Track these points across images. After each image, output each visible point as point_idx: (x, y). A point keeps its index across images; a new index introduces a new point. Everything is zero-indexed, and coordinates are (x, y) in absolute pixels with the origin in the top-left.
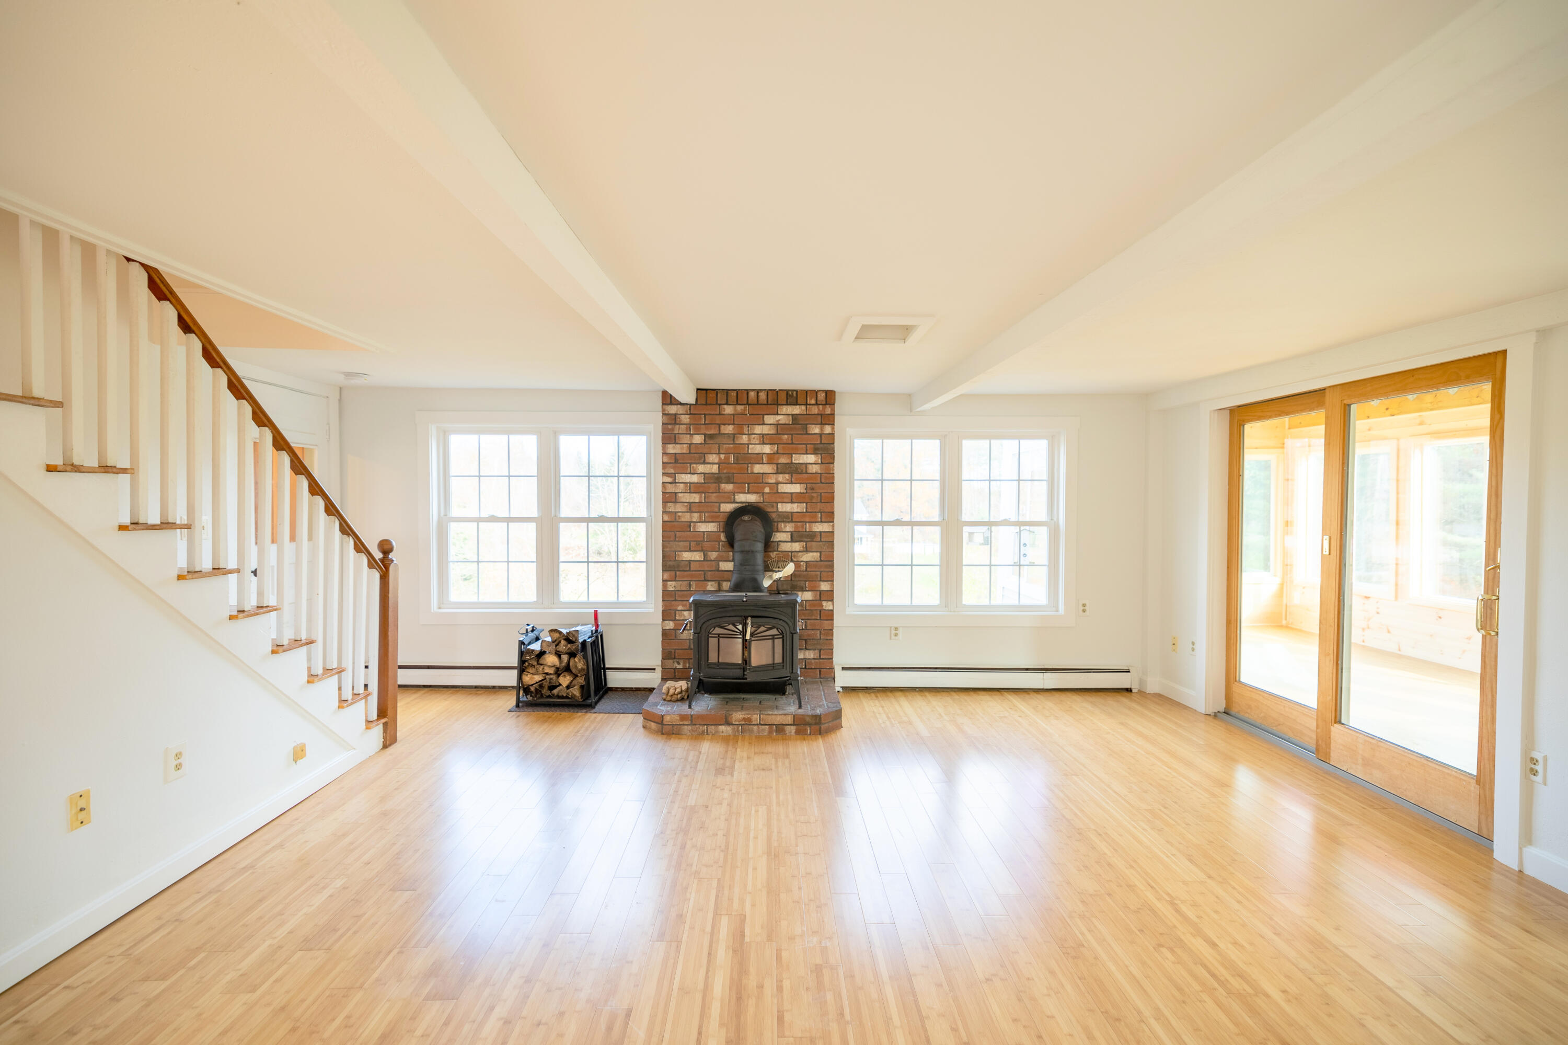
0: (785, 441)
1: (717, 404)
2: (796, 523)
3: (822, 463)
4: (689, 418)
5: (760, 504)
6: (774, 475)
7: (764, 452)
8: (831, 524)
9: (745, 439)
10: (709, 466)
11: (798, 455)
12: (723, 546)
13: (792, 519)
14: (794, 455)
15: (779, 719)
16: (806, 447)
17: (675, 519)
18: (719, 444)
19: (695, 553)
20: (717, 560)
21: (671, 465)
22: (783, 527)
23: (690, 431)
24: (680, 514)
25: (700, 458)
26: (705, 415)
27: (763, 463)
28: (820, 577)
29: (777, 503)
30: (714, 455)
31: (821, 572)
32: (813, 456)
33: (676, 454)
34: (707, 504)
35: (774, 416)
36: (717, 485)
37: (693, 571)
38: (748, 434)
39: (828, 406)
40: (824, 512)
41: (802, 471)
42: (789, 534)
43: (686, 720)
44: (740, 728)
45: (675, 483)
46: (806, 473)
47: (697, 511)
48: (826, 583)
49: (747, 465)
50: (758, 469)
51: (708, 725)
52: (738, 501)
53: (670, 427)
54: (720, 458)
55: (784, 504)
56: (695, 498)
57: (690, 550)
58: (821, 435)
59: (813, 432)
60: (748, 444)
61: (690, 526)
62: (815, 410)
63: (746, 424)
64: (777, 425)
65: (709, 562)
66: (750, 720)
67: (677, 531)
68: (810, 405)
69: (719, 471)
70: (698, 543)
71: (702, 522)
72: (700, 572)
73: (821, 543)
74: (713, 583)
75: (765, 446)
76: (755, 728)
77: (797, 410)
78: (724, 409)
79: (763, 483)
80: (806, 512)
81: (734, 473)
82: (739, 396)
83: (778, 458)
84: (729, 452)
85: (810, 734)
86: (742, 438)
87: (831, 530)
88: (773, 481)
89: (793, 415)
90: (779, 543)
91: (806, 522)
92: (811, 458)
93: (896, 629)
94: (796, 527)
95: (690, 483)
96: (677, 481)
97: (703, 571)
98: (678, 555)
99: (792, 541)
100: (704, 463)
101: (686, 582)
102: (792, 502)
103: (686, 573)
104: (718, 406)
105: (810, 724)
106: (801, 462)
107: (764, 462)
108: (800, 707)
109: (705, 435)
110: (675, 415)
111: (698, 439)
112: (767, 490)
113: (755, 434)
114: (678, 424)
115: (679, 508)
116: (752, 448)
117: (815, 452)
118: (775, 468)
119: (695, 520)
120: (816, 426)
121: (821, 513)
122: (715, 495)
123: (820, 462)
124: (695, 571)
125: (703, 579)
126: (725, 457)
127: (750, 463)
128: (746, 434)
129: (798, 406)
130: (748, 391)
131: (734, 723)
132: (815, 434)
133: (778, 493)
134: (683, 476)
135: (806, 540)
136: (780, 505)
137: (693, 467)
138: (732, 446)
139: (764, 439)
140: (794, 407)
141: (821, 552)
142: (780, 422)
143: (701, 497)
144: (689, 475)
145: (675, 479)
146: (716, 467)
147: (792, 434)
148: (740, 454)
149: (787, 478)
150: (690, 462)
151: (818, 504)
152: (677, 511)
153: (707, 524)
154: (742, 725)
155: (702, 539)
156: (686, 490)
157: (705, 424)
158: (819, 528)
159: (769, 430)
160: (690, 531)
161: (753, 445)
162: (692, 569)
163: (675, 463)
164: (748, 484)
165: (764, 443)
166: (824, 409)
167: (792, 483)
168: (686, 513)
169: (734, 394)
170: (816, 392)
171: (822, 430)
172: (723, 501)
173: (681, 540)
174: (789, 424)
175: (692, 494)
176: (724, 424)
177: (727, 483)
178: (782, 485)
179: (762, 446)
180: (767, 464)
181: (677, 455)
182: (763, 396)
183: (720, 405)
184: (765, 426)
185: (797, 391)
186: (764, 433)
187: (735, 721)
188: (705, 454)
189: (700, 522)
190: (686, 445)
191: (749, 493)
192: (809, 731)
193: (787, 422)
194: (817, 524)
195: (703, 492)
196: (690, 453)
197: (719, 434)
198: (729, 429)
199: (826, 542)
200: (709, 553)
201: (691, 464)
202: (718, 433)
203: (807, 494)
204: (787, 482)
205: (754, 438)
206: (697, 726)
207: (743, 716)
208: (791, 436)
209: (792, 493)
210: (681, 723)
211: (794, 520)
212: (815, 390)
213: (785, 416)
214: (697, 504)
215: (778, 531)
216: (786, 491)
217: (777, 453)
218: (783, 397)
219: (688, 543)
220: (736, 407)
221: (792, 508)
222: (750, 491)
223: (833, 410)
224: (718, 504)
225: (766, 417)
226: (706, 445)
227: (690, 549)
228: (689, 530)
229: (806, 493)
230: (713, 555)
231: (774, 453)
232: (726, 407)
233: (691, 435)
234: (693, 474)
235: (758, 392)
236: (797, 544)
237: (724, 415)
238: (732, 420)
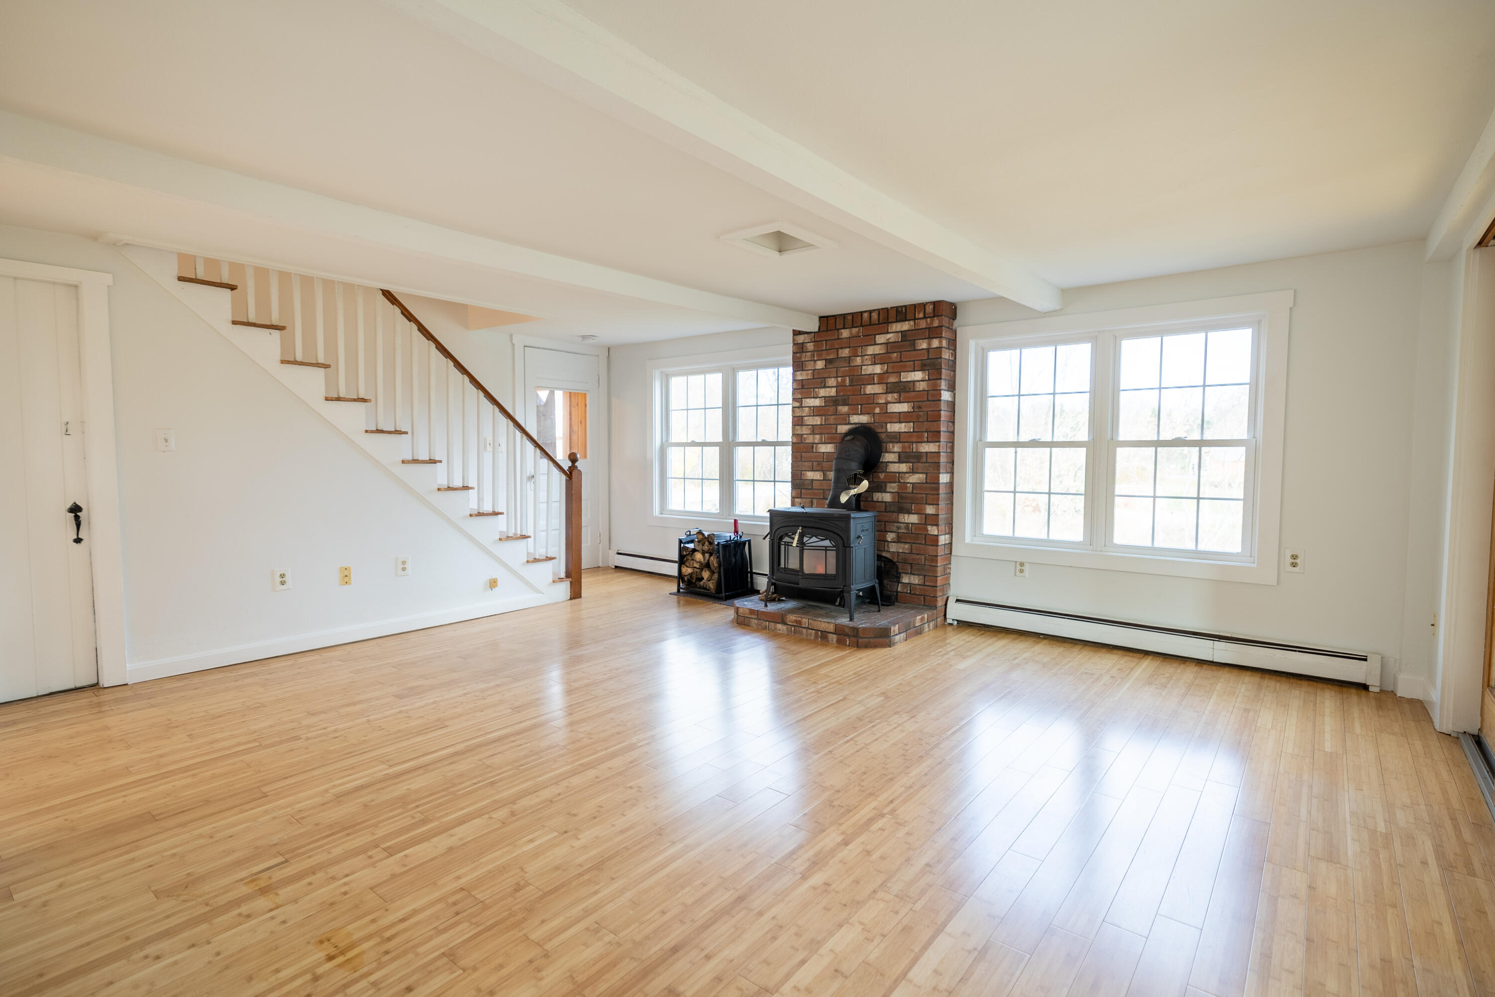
0: (894, 360)
1: (836, 329)
2: (904, 444)
3: (929, 380)
4: (814, 346)
5: (871, 425)
6: (884, 395)
7: (875, 372)
8: (938, 444)
9: (858, 361)
10: (828, 389)
11: (906, 373)
13: (900, 440)
14: (902, 373)
16: (914, 363)
17: (802, 441)
18: (837, 368)
19: (816, 473)
21: (799, 390)
22: (891, 447)
23: (814, 358)
24: (805, 436)
25: (821, 382)
26: (826, 341)
27: (874, 384)
28: (926, 500)
29: (886, 423)
30: (833, 379)
31: (927, 494)
32: (920, 373)
33: (802, 380)
34: (827, 426)
35: (885, 335)
36: (834, 407)
37: (815, 489)
38: (862, 356)
39: (936, 318)
40: (930, 431)
41: (910, 389)
42: (897, 455)
43: (754, 615)
44: (793, 629)
45: (802, 407)
46: (914, 391)
47: (819, 433)
48: (931, 506)
49: (859, 387)
50: (870, 389)
52: (852, 422)
53: (798, 355)
54: (837, 381)
55: (892, 424)
56: (817, 421)
57: (812, 470)
58: (928, 350)
59: (921, 348)
60: (861, 366)
61: (813, 447)
62: (923, 324)
63: (859, 346)
64: (887, 344)
65: (827, 482)
66: (800, 622)
67: (803, 452)
68: (918, 319)
69: (837, 394)
70: (819, 463)
71: (822, 443)
72: (820, 491)
73: (927, 464)
75: (876, 366)
76: (804, 630)
77: (906, 326)
78: (842, 333)
79: (873, 403)
80: (913, 432)
81: (849, 395)
82: (853, 319)
83: (888, 378)
84: (845, 375)
86: (856, 360)
87: (937, 451)
88: (883, 401)
89: (902, 332)
90: (888, 464)
91: (913, 442)
92: (918, 375)
93: (1022, 564)
94: (903, 447)
95: (813, 407)
96: (803, 405)
97: (823, 489)
98: (804, 474)
99: (900, 461)
100: (825, 387)
101: (809, 499)
102: (900, 422)
103: (810, 491)
104: (837, 331)
106: (909, 380)
107: (875, 382)
109: (826, 360)
110: (803, 343)
111: (820, 365)
113: (868, 355)
114: (804, 352)
115: (805, 430)
116: (865, 370)
117: (922, 369)
118: (885, 388)
119: (816, 442)
120: (924, 340)
121: (927, 432)
122: (833, 417)
123: (927, 379)
124: (817, 489)
125: (822, 497)
126: (842, 380)
127: (863, 384)
128: (860, 356)
129: (907, 322)
130: (862, 313)
131: (788, 623)
132: (923, 349)
133: (887, 412)
134: (808, 400)
135: (912, 460)
136: (889, 425)
137: (816, 391)
138: (847, 368)
139: (876, 359)
140: (903, 323)
141: (927, 474)
142: (890, 341)
143: (821, 420)
144: (813, 399)
145: (802, 404)
146: (834, 390)
147: (901, 352)
148: (854, 376)
149: (896, 397)
150: (813, 386)
151: (925, 423)
152: (803, 433)
153: (827, 445)
154: (794, 626)
155: (822, 460)
156: (810, 413)
157: (826, 350)
158: (927, 448)
159: (880, 350)
160: (813, 452)
161: (866, 367)
162: (814, 488)
163: (802, 388)
164: (861, 405)
165: (875, 364)
166: (932, 322)
167: (900, 402)
168: (810, 435)
169: (850, 317)
170: (923, 305)
171: (929, 344)
172: (839, 423)
173: (806, 460)
174: (898, 342)
175: (815, 417)
176: (842, 348)
177: (843, 405)
178: (891, 405)
179: (873, 366)
180: (878, 384)
181: (804, 381)
182: (875, 316)
183: (838, 329)
184: (876, 346)
185: (905, 306)
186: (875, 353)
187: (789, 622)
188: (825, 378)
189: (821, 443)
190: (811, 371)
191: (861, 414)
193: (897, 340)
194: (923, 444)
195: (823, 415)
196: (814, 378)
197: (838, 358)
198: (845, 353)
199: (931, 463)
200: (828, 473)
201: (814, 388)
202: (836, 357)
203: (914, 413)
204: (895, 401)
205: (867, 360)
206: (762, 621)
207: (796, 618)
208: (899, 353)
209: (900, 413)
210: (750, 616)
211: (901, 440)
212: (923, 303)
213: (894, 334)
214: (818, 426)
215: (887, 452)
216: (895, 411)
217: (887, 372)
218: (893, 314)
219: (811, 463)
220: (851, 330)
221: (900, 428)
222: (862, 412)
223: (941, 321)
224: (835, 426)
225: (877, 336)
226: (827, 370)
227: (813, 468)
228: (812, 450)
229: (914, 411)
230: (831, 475)
231: (884, 373)
232: (843, 330)
233: (815, 361)
234: (816, 398)
235: (870, 312)
236: (904, 465)
237: (842, 338)
238: (848, 343)
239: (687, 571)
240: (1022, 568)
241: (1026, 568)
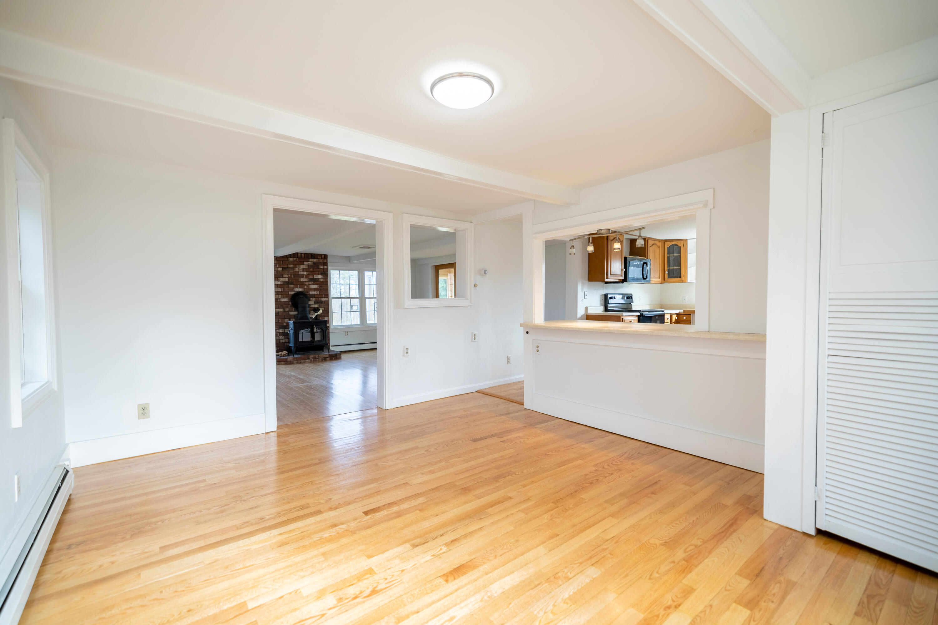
0: (311, 271)
5: (303, 292)
6: (308, 282)
7: (304, 274)
8: (328, 298)
9: (297, 269)
10: (284, 278)
11: (316, 275)
12: (290, 306)
13: (314, 297)
14: (314, 275)
15: (324, 356)
16: (319, 273)
18: (288, 271)
19: (280, 309)
20: (289, 311)
22: (311, 299)
25: (281, 276)
27: (304, 278)
29: (309, 291)
30: (286, 275)
31: (325, 314)
32: (321, 276)
34: (285, 292)
35: (307, 262)
36: (287, 285)
38: (298, 268)
41: (317, 280)
42: (314, 302)
46: (319, 281)
47: (281, 294)
48: (326, 317)
50: (302, 280)
51: (302, 360)
52: (295, 291)
54: (288, 276)
55: (312, 292)
56: (280, 290)
58: (323, 269)
59: (321, 268)
60: (298, 271)
61: (278, 299)
62: (321, 261)
63: (297, 265)
64: (308, 265)
65: (285, 312)
66: (315, 357)
68: (319, 259)
70: (281, 306)
74: (287, 319)
76: (317, 359)
77: (315, 260)
79: (304, 284)
80: (319, 294)
81: (293, 281)
83: (309, 276)
84: (291, 274)
85: (334, 360)
87: (328, 300)
88: (308, 284)
89: (314, 262)
90: (310, 305)
91: (319, 298)
92: (320, 276)
93: (348, 332)
94: (316, 299)
97: (283, 315)
99: (315, 304)
100: (283, 277)
102: (314, 291)
104: (287, 258)
105: (334, 356)
106: (317, 277)
108: (329, 353)
109: (283, 268)
111: (280, 269)
112: (306, 287)
117: (321, 274)
118: (308, 280)
119: (280, 297)
120: (322, 266)
121: (325, 294)
122: (287, 289)
123: (323, 278)
124: (281, 315)
125: (284, 318)
127: (299, 278)
129: (315, 259)
130: (298, 253)
131: (311, 359)
133: (309, 288)
135: (319, 303)
136: (310, 292)
138: (292, 272)
139: (304, 270)
141: (325, 308)
142: (309, 264)
143: (282, 289)
146: (287, 279)
148: (296, 274)
149: (312, 283)
151: (324, 292)
153: (286, 299)
154: (313, 359)
155: (285, 304)
157: (282, 264)
158: (324, 299)
159: (306, 267)
161: (300, 272)
164: (299, 285)
165: (304, 271)
166: (324, 260)
167: (314, 285)
170: (321, 255)
171: (324, 267)
172: (290, 291)
174: (312, 265)
175: (278, 288)
176: (290, 264)
177: (291, 284)
178: (311, 285)
182: (303, 255)
184: (304, 265)
185: (315, 254)
186: (304, 267)
191: (299, 288)
195: (282, 288)
196: (277, 274)
197: (288, 267)
198: (291, 266)
199: (326, 303)
200: (286, 309)
201: (277, 278)
205: (300, 269)
206: (299, 361)
208: (313, 269)
209: (314, 288)
213: (311, 262)
214: (280, 292)
215: (310, 301)
216: (312, 287)
217: (309, 274)
218: (310, 256)
219: (278, 305)
220: (293, 259)
221: (315, 293)
223: (327, 261)
224: (288, 292)
225: (304, 262)
229: (319, 288)
230: (287, 310)
231: (307, 275)
232: (290, 258)
233: (277, 268)
234: (279, 281)
235: (301, 253)
236: (316, 305)
237: (289, 261)
238: (292, 263)
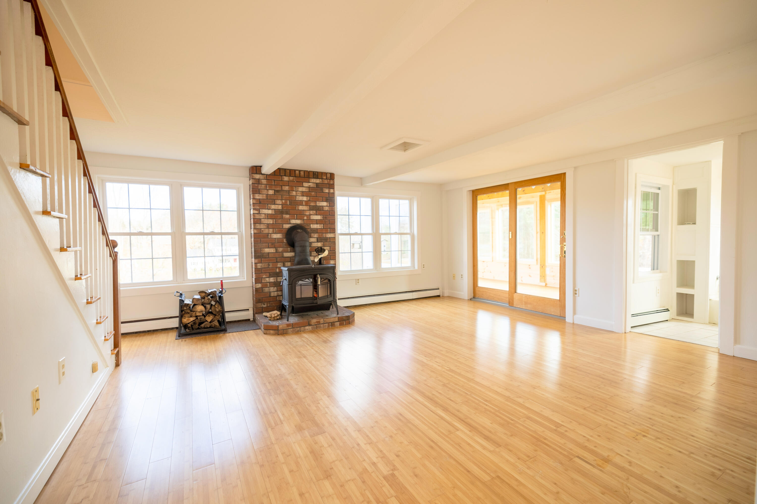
0: (313, 195)
1: (280, 175)
2: (319, 234)
3: (330, 206)
4: (266, 181)
5: (302, 225)
6: (309, 211)
7: (303, 200)
8: (334, 234)
9: (294, 193)
10: (277, 206)
11: (319, 202)
12: (285, 245)
13: (317, 232)
14: (317, 202)
15: (332, 320)
16: (323, 198)
17: (260, 232)
18: (282, 195)
19: (271, 249)
20: (283, 252)
21: (257, 204)
22: (313, 235)
23: (267, 188)
24: (263, 229)
26: (274, 180)
27: (303, 205)
28: (330, 258)
29: (310, 224)
30: (280, 201)
33: (260, 199)
34: (276, 224)
35: (308, 183)
36: (281, 215)
37: (270, 258)
38: (296, 191)
39: (331, 180)
40: (331, 228)
41: (321, 209)
42: (316, 239)
43: (290, 326)
44: (315, 326)
45: (260, 214)
46: (323, 210)
47: (272, 228)
48: (332, 261)
49: (295, 206)
50: (301, 208)
51: (300, 327)
52: (292, 223)
53: (256, 185)
54: (282, 202)
55: (313, 225)
56: (271, 221)
57: (268, 248)
58: (329, 193)
59: (325, 192)
60: (296, 196)
61: (268, 235)
62: (326, 182)
63: (294, 186)
64: (309, 187)
65: (278, 253)
66: (319, 322)
67: (261, 238)
68: (324, 179)
69: (282, 208)
70: (273, 244)
71: (274, 233)
72: (274, 258)
73: (330, 243)
74: (281, 263)
75: (304, 197)
76: (322, 325)
77: (318, 181)
78: (284, 178)
79: (303, 214)
80: (323, 228)
81: (289, 210)
82: (291, 172)
83: (310, 203)
84: (287, 199)
85: (345, 325)
86: (293, 193)
87: (334, 237)
88: (308, 214)
89: (316, 183)
90: (311, 243)
91: (323, 233)
92: (325, 204)
93: (358, 280)
94: (319, 235)
95: (267, 214)
96: (261, 213)
97: (275, 257)
98: (262, 250)
99: (318, 242)
100: (275, 204)
101: (267, 263)
102: (317, 224)
103: (267, 259)
104: (281, 176)
105: (345, 320)
106: (320, 205)
107: (304, 205)
108: (338, 314)
109: (275, 190)
110: (259, 179)
111: (271, 192)
112: (305, 218)
113: (299, 191)
114: (260, 184)
115: (262, 226)
116: (298, 198)
117: (326, 201)
118: (309, 208)
119: (270, 232)
120: (327, 189)
121: (330, 229)
122: (280, 220)
123: (329, 206)
124: (272, 258)
125: (276, 261)
126: (285, 202)
127: (297, 205)
128: (295, 191)
129: (318, 179)
130: (295, 170)
131: (312, 324)
132: (326, 193)
133: (310, 219)
134: (264, 210)
135: (323, 241)
136: (311, 225)
137: (269, 206)
138: (288, 196)
139: (303, 194)
140: (316, 179)
141: (330, 247)
142: (311, 186)
143: (273, 221)
144: (267, 210)
145: (260, 212)
146: (280, 206)
147: (316, 192)
148: (292, 200)
149: (314, 212)
150: (267, 203)
151: (329, 225)
152: (261, 228)
153: (277, 234)
154: (316, 325)
155: (274, 242)
156: (265, 217)
157: (274, 185)
158: (329, 235)
159: (306, 190)
160: (268, 238)
161: (298, 197)
162: (270, 257)
163: (259, 203)
164: (297, 215)
165: (303, 196)
166: (330, 182)
167: (317, 215)
168: (266, 229)
169: (288, 171)
170: (326, 174)
171: (329, 191)
172: (284, 223)
173: (264, 242)
174: (315, 187)
175: (269, 220)
176: (284, 186)
177: (286, 214)
178: (312, 216)
179: (302, 197)
180: (305, 205)
181: (260, 200)
182: (302, 173)
183: (282, 176)
184: (304, 188)
185: (318, 172)
186: (303, 191)
187: (313, 323)
188: (275, 200)
189: (273, 233)
190: (265, 195)
191: (297, 219)
192: (345, 323)
193: (314, 187)
194: (328, 234)
195: (274, 219)
196: (267, 199)
197: (282, 190)
199: (332, 242)
200: (278, 249)
201: (268, 204)
202: (281, 189)
203: (323, 220)
204: (314, 214)
205: (299, 193)
206: (295, 328)
207: (317, 321)
208: (315, 193)
209: (317, 220)
210: (287, 328)
211: (318, 232)
212: (326, 173)
213: (313, 184)
214: (271, 224)
215: (311, 237)
216: (314, 219)
217: (309, 201)
218: (311, 175)
219: (267, 244)
220: (289, 178)
221: (317, 226)
222: (297, 218)
223: (334, 182)
224: (282, 225)
225: (304, 183)
226: (275, 195)
227: (268, 247)
228: (267, 237)
229: (323, 219)
230: (280, 250)
231: (308, 201)
232: (284, 177)
233: (268, 190)
234: (269, 209)
235: (300, 171)
236: (320, 243)
237: (284, 181)
238: (288, 183)
239: (187, 320)
240: (359, 281)
241: (360, 281)
